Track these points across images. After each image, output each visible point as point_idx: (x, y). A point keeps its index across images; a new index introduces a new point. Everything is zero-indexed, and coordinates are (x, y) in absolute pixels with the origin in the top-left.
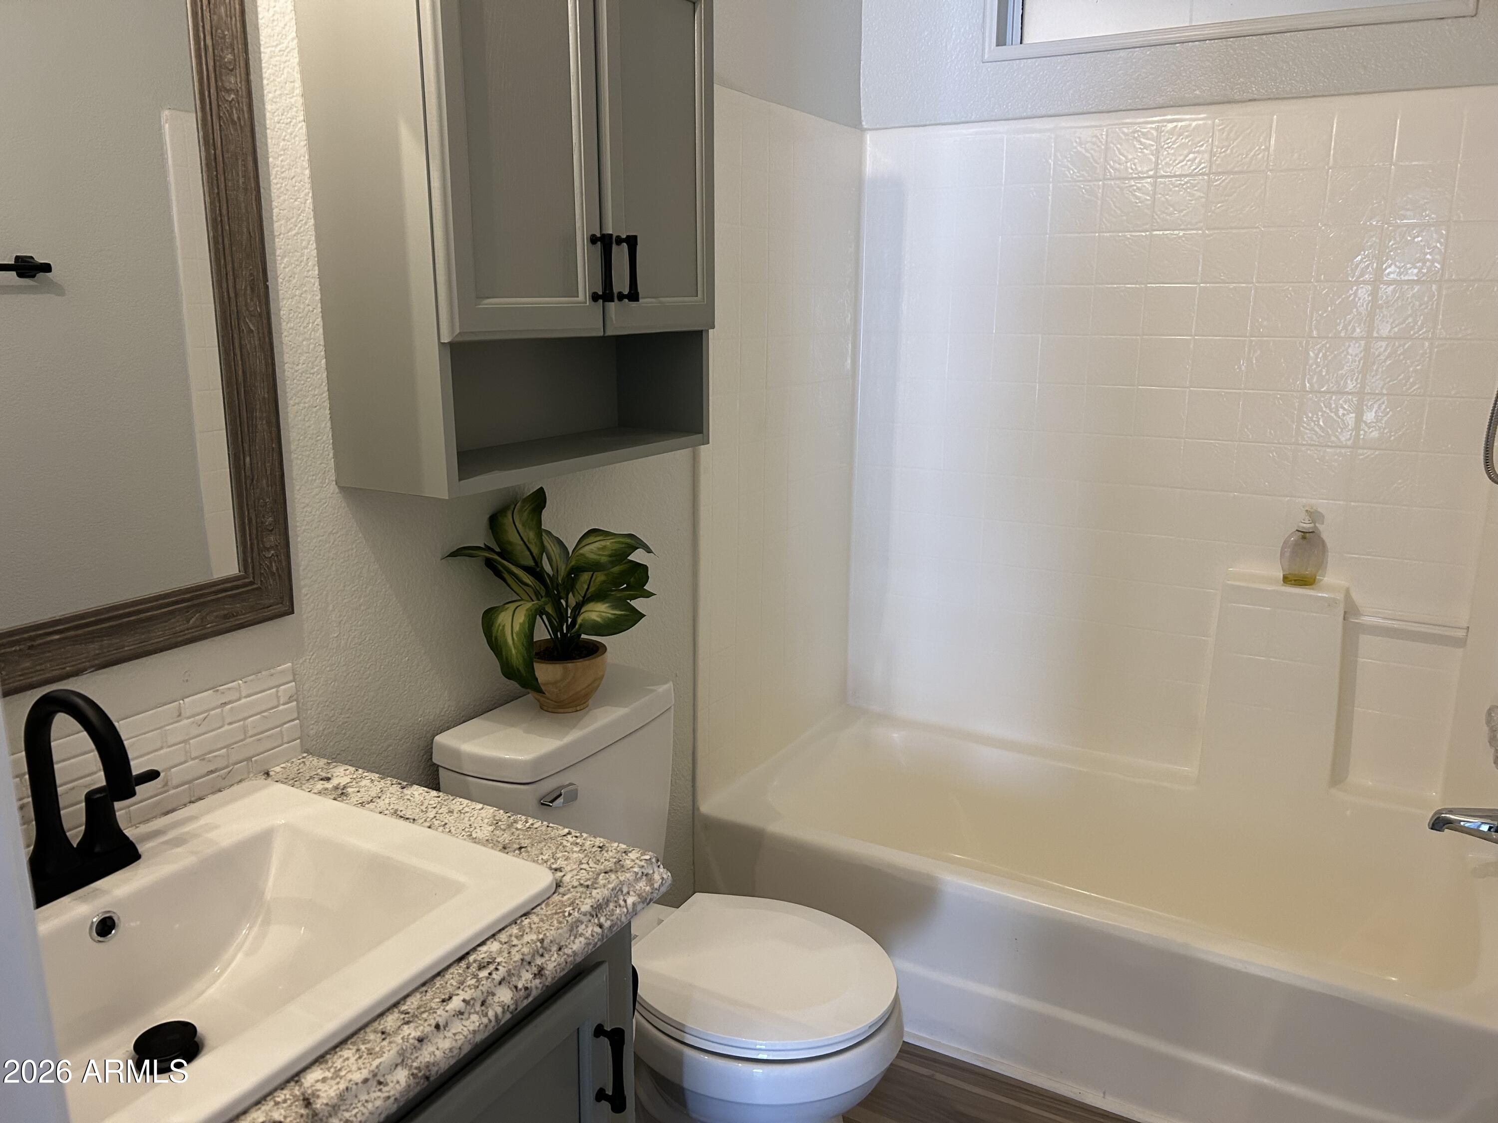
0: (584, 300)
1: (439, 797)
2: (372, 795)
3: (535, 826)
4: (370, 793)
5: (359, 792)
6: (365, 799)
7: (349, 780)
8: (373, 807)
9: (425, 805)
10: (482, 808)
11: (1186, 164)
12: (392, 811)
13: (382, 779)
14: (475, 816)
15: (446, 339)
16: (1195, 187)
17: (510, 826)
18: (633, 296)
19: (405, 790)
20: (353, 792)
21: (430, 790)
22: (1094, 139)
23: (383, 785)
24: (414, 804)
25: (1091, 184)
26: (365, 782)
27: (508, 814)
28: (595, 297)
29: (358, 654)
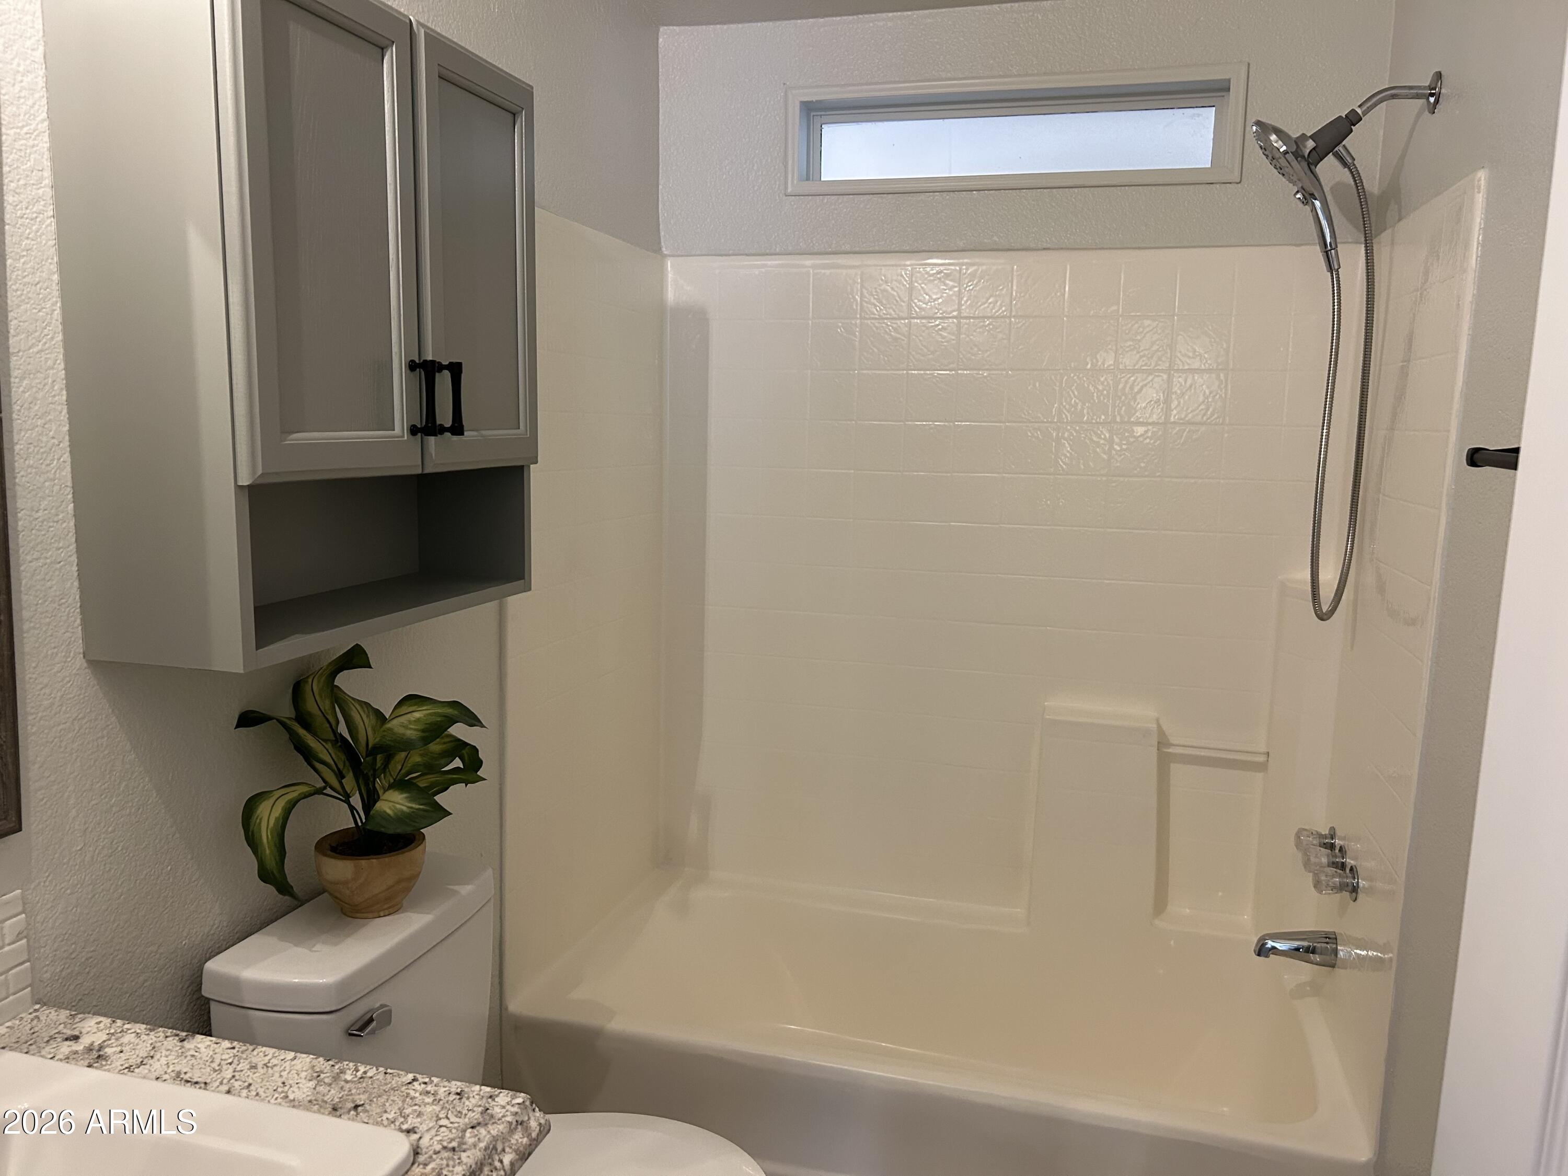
0: (401, 434)
1: (234, 1048)
2: (141, 1055)
3: (369, 1074)
4: (137, 1052)
5: (121, 1052)
6: (132, 1061)
7: (105, 1037)
8: (146, 1071)
9: (217, 1061)
10: (295, 1058)
11: (988, 307)
12: (173, 1074)
13: (151, 1030)
14: (288, 1069)
15: (245, 481)
16: (997, 328)
17: (336, 1078)
18: (457, 429)
19: (185, 1042)
20: (114, 1053)
21: (219, 1040)
22: (899, 278)
23: (155, 1039)
24: (201, 1062)
25: (898, 322)
26: (128, 1038)
27: (331, 1063)
28: (414, 431)
29: (107, 869)
